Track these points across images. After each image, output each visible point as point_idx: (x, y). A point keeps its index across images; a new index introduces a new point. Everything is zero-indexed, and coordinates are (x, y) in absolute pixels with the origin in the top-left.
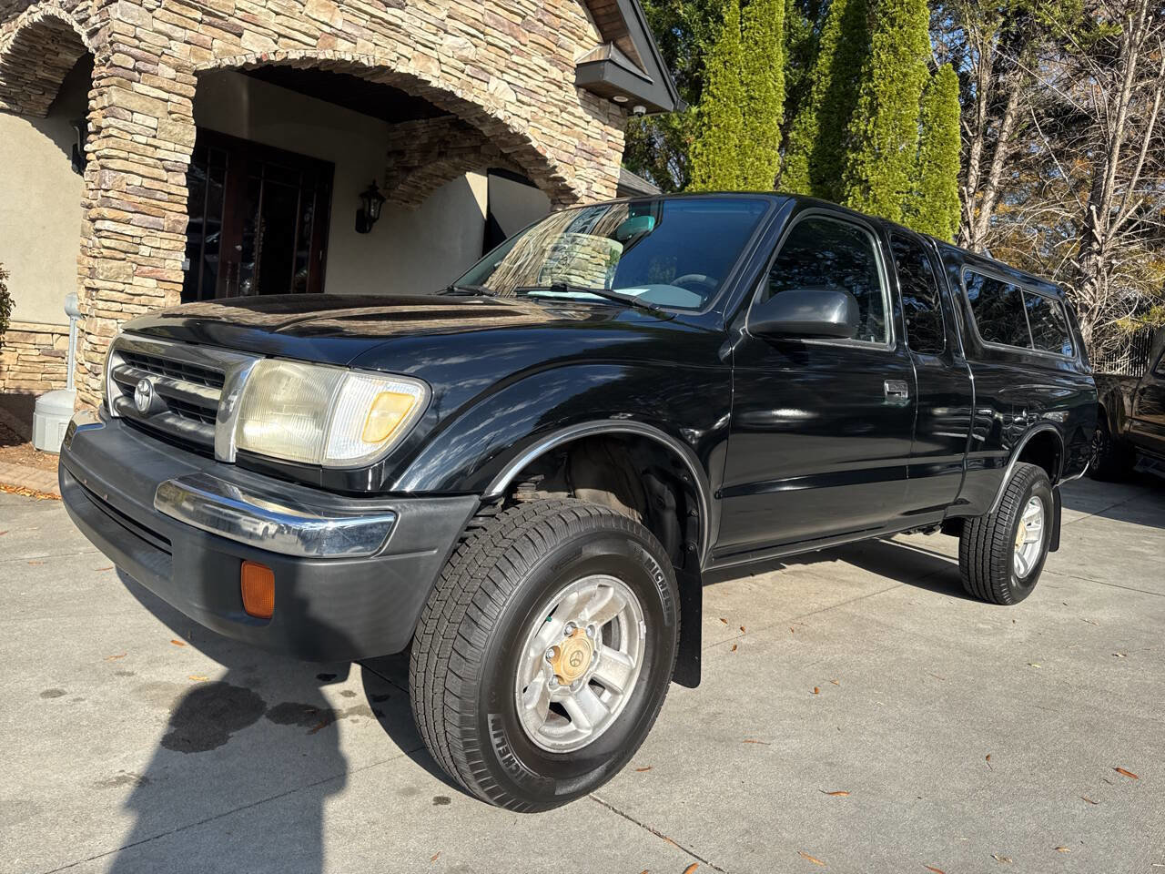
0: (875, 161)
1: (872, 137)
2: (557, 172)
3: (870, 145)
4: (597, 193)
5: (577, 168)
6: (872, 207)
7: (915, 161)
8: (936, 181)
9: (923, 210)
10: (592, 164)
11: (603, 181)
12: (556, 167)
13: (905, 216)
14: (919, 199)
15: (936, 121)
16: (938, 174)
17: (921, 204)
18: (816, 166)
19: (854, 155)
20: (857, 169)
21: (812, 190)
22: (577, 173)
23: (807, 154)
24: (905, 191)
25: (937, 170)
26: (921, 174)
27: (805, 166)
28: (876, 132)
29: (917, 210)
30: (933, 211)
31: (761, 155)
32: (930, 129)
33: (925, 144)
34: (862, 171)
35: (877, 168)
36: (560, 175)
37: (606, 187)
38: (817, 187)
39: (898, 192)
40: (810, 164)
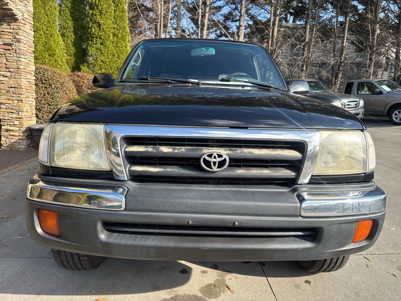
0: (100, 15)
1: (99, 5)
2: (8, 6)
3: (98, 8)
4: (26, 18)
5: (17, 5)
6: (102, 33)
7: (114, 17)
8: (122, 25)
9: (120, 36)
10: (23, 4)
11: (27, 13)
12: (8, 3)
13: (114, 37)
14: (118, 31)
15: (119, 3)
16: (123, 23)
17: (119, 33)
18: (73, 13)
19: (91, 11)
20: (94, 18)
21: (73, 23)
22: (17, 7)
23: (68, 8)
24: (112, 28)
25: (122, 21)
26: (117, 22)
27: (69, 13)
28: (100, 4)
29: (118, 36)
30: (123, 36)
31: (52, 6)
32: (118, 6)
33: (117, 11)
34: (96, 19)
35: (102, 18)
36: (11, 7)
37: (29, 16)
38: (75, 22)
39: (110, 28)
40: (70, 12)
